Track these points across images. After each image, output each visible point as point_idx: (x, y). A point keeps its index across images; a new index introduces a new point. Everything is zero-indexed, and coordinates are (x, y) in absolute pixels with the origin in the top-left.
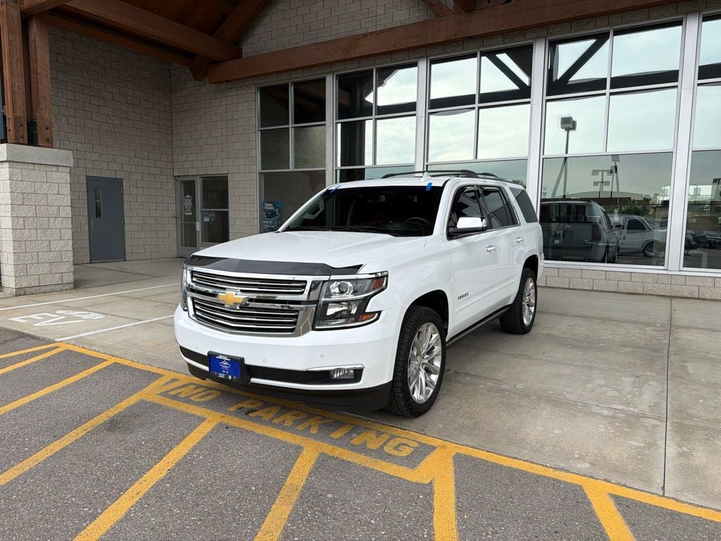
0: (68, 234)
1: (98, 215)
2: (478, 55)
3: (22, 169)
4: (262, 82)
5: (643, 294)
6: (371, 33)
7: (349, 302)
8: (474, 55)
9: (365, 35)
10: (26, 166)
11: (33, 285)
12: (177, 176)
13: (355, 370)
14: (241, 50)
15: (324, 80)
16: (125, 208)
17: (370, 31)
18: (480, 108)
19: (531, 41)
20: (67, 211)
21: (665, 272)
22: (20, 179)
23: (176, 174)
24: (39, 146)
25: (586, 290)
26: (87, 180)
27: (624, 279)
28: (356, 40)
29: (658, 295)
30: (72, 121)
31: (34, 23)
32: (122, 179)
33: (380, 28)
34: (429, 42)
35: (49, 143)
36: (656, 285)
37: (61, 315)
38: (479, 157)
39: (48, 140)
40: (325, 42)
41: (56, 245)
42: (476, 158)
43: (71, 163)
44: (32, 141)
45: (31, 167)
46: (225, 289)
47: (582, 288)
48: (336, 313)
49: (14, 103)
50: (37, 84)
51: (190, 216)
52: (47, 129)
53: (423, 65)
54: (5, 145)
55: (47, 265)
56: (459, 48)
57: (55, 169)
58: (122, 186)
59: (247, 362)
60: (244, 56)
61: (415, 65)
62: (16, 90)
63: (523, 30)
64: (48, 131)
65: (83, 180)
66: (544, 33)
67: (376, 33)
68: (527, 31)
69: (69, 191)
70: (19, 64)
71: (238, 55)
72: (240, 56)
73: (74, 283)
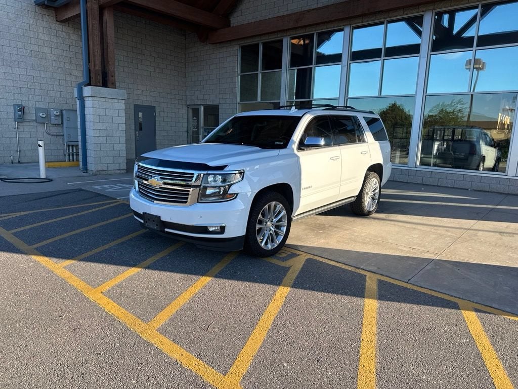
0: (123, 140)
1: (141, 129)
2: (385, 23)
3: (99, 101)
4: (243, 42)
5: (489, 192)
6: (313, 9)
7: (219, 187)
8: (382, 23)
9: (309, 11)
10: (101, 99)
11: (104, 169)
12: (189, 105)
13: (221, 227)
14: (230, 21)
15: (281, 41)
16: (157, 125)
17: (313, 7)
18: (384, 60)
19: (422, 13)
20: (123, 127)
21: (506, 177)
22: (98, 107)
23: (188, 104)
24: (109, 87)
25: (449, 187)
26: (135, 107)
27: (476, 181)
28: (302, 14)
29: (499, 193)
30: (126, 69)
31: (106, 12)
32: (155, 107)
33: (320, 5)
34: (351, 15)
35: (114, 86)
36: (499, 186)
37: (120, 186)
38: (382, 94)
39: (113, 84)
40: (283, 16)
41: (117, 147)
42: (380, 95)
43: (126, 97)
44: (105, 84)
45: (104, 100)
46: (152, 176)
47: (446, 186)
48: (212, 193)
49: (94, 62)
50: (107, 50)
51: (196, 131)
52: (113, 77)
53: (347, 29)
54: (90, 87)
55: (112, 158)
56: (372, 19)
57: (116, 101)
58: (155, 111)
59: (162, 219)
60: (232, 25)
61: (342, 30)
62: (96, 54)
63: (417, 6)
64: (113, 78)
65: (132, 107)
66: (432, 7)
67: (317, 9)
68: (420, 6)
69: (124, 114)
70: (97, 38)
71: (228, 24)
72: (229, 26)
73: (126, 169)
